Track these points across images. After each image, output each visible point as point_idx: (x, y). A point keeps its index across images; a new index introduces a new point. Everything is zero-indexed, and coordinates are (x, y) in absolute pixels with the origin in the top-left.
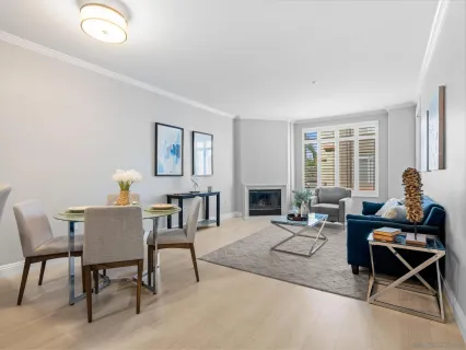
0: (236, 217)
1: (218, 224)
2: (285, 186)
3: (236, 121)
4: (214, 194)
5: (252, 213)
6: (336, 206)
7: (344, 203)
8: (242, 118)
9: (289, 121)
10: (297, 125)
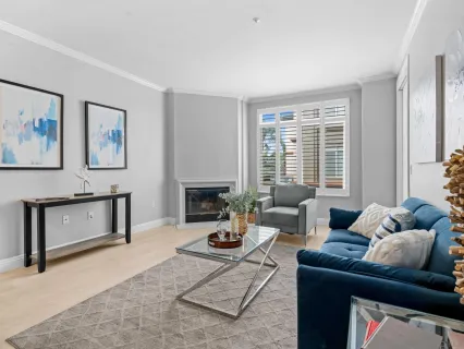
0: (168, 224)
1: (128, 241)
2: (234, 183)
3: (168, 95)
4: (121, 196)
5: (189, 219)
6: (295, 212)
7: (305, 207)
8: (175, 91)
9: (240, 98)
10: (252, 105)
